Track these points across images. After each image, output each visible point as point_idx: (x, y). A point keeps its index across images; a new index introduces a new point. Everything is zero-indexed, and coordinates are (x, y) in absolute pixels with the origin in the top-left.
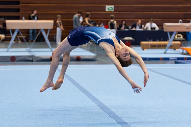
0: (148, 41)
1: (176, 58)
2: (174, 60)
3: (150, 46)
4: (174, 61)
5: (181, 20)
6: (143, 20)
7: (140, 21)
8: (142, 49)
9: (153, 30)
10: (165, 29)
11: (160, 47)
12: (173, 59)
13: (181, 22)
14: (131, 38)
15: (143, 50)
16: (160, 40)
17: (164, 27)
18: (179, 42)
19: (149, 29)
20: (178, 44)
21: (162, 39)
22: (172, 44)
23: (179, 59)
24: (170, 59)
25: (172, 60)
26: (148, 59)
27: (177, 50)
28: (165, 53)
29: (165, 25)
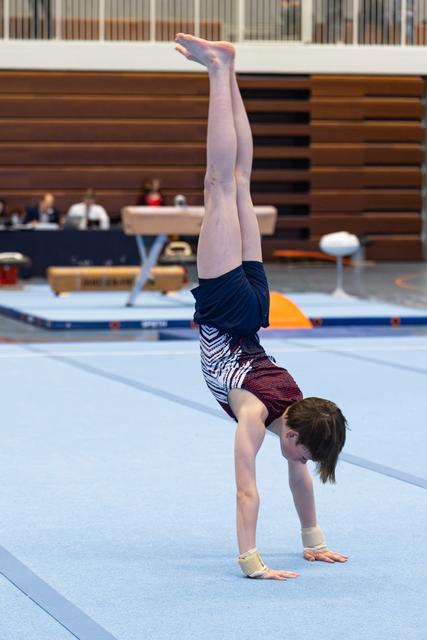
0: (76, 265)
1: (162, 321)
2: (158, 327)
3: (78, 282)
4: (155, 333)
5: (180, 198)
6: (60, 193)
7: (49, 199)
8: (52, 294)
9: (95, 228)
10: (129, 227)
11: (113, 284)
12: (154, 324)
13: (181, 204)
14: (18, 257)
15: (57, 294)
16: (116, 263)
17: (126, 220)
18: (177, 270)
19: (83, 225)
20: (173, 277)
21: (123, 259)
22: (152, 277)
23: (172, 324)
24: (145, 325)
25: (150, 328)
26: (68, 326)
27: (172, 295)
28: (129, 305)
29: (127, 212)
